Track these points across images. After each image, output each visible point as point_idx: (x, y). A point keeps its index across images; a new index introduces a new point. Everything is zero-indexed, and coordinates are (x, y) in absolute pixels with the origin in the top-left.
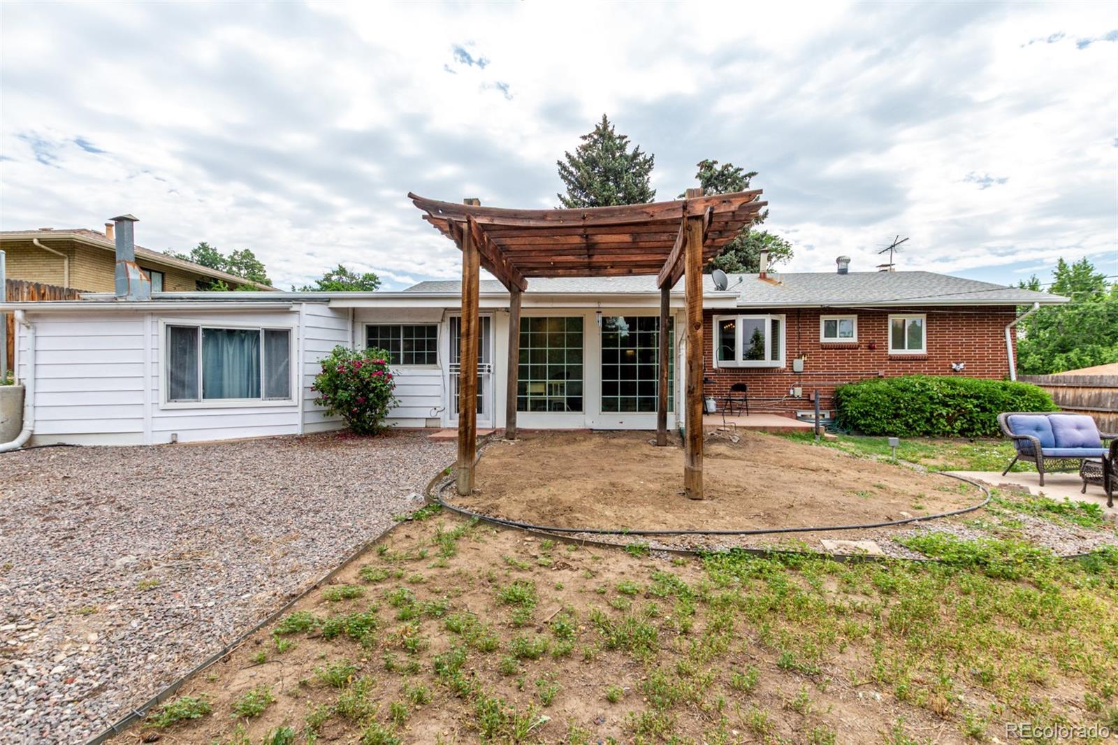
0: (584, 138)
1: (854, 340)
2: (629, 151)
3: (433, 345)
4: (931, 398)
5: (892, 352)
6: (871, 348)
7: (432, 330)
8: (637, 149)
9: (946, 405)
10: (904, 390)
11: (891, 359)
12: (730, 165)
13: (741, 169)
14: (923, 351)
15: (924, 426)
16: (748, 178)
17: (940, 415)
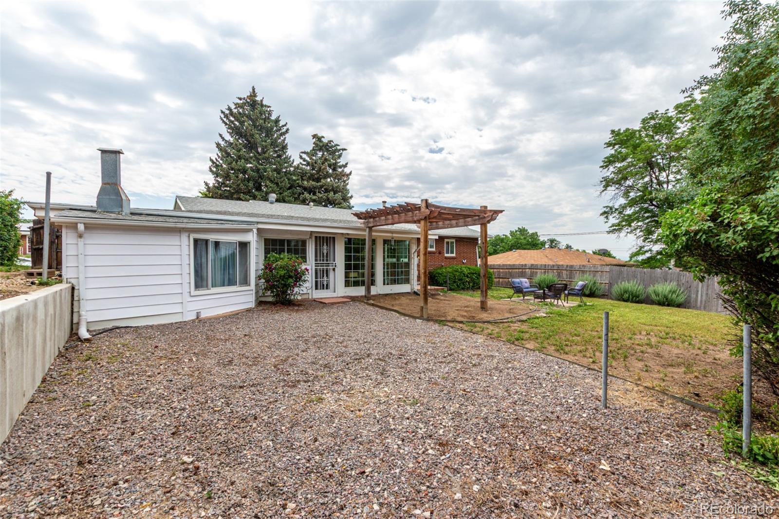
0: (240, 99)
1: (434, 249)
2: (273, 117)
3: (304, 251)
4: (464, 274)
5: (446, 255)
6: (440, 253)
7: (304, 243)
8: (279, 117)
9: (468, 277)
10: (456, 271)
11: (446, 258)
12: (332, 141)
13: (338, 145)
14: (454, 255)
15: (462, 286)
16: (341, 151)
17: (467, 281)
